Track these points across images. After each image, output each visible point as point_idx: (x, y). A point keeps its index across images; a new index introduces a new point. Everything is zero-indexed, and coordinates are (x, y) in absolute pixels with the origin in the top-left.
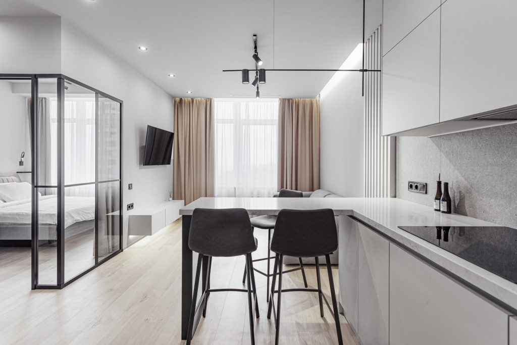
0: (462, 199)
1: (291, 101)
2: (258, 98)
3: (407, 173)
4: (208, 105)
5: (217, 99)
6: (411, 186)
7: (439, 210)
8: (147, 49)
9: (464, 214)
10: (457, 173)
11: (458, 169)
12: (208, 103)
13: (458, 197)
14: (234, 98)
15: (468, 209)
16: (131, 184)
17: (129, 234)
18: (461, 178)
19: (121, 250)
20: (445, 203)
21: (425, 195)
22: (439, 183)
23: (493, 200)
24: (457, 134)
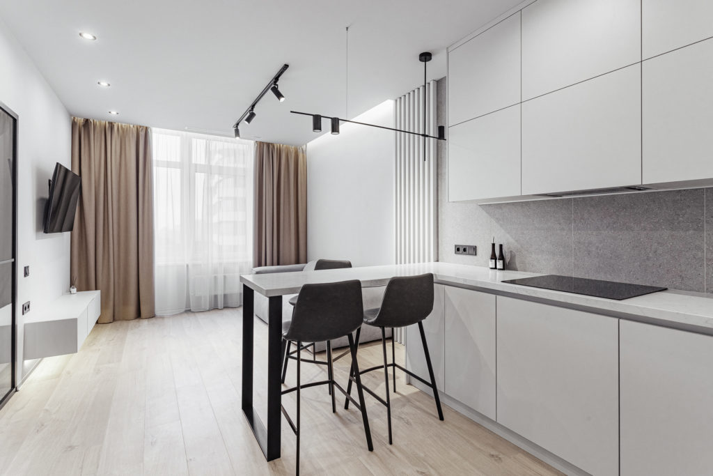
0: (513, 257)
1: (271, 146)
2: (238, 138)
3: (452, 237)
4: (142, 138)
5: (158, 129)
6: (458, 250)
7: (496, 268)
8: (95, 38)
9: (515, 269)
10: (508, 236)
11: (508, 233)
12: (142, 134)
13: (509, 256)
14: (189, 131)
15: (518, 265)
16: (28, 267)
17: (25, 358)
18: (511, 240)
19: (15, 389)
20: (501, 261)
21: (474, 257)
22: (494, 245)
23: (540, 256)
24: (508, 203)
